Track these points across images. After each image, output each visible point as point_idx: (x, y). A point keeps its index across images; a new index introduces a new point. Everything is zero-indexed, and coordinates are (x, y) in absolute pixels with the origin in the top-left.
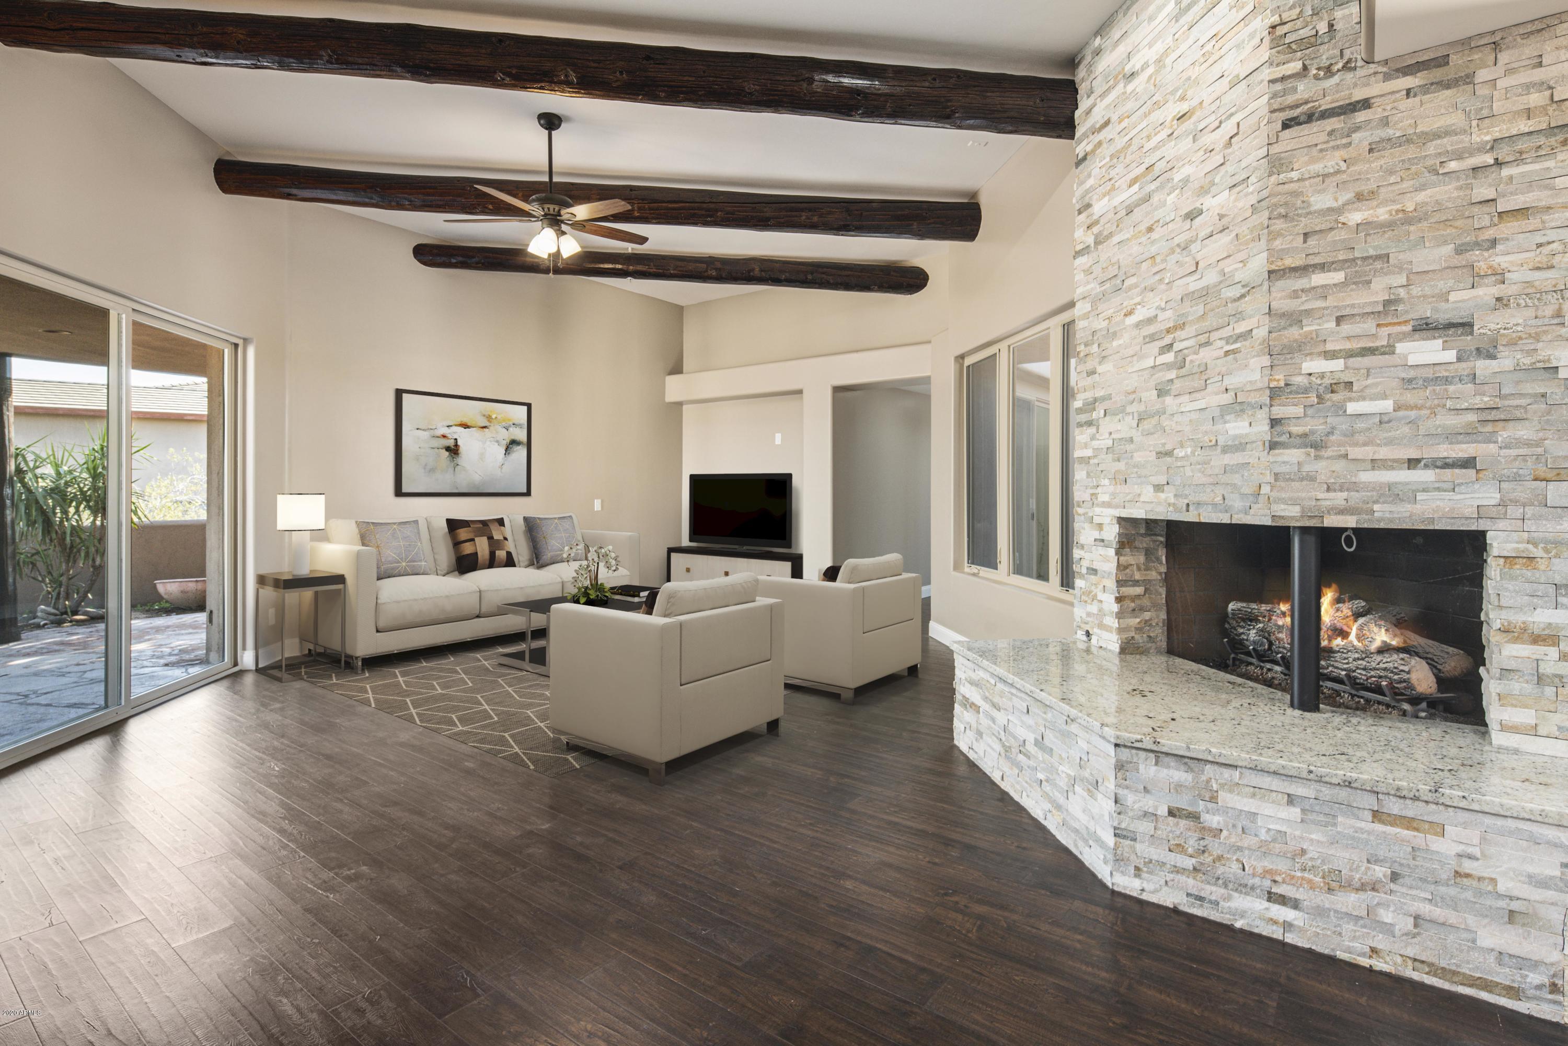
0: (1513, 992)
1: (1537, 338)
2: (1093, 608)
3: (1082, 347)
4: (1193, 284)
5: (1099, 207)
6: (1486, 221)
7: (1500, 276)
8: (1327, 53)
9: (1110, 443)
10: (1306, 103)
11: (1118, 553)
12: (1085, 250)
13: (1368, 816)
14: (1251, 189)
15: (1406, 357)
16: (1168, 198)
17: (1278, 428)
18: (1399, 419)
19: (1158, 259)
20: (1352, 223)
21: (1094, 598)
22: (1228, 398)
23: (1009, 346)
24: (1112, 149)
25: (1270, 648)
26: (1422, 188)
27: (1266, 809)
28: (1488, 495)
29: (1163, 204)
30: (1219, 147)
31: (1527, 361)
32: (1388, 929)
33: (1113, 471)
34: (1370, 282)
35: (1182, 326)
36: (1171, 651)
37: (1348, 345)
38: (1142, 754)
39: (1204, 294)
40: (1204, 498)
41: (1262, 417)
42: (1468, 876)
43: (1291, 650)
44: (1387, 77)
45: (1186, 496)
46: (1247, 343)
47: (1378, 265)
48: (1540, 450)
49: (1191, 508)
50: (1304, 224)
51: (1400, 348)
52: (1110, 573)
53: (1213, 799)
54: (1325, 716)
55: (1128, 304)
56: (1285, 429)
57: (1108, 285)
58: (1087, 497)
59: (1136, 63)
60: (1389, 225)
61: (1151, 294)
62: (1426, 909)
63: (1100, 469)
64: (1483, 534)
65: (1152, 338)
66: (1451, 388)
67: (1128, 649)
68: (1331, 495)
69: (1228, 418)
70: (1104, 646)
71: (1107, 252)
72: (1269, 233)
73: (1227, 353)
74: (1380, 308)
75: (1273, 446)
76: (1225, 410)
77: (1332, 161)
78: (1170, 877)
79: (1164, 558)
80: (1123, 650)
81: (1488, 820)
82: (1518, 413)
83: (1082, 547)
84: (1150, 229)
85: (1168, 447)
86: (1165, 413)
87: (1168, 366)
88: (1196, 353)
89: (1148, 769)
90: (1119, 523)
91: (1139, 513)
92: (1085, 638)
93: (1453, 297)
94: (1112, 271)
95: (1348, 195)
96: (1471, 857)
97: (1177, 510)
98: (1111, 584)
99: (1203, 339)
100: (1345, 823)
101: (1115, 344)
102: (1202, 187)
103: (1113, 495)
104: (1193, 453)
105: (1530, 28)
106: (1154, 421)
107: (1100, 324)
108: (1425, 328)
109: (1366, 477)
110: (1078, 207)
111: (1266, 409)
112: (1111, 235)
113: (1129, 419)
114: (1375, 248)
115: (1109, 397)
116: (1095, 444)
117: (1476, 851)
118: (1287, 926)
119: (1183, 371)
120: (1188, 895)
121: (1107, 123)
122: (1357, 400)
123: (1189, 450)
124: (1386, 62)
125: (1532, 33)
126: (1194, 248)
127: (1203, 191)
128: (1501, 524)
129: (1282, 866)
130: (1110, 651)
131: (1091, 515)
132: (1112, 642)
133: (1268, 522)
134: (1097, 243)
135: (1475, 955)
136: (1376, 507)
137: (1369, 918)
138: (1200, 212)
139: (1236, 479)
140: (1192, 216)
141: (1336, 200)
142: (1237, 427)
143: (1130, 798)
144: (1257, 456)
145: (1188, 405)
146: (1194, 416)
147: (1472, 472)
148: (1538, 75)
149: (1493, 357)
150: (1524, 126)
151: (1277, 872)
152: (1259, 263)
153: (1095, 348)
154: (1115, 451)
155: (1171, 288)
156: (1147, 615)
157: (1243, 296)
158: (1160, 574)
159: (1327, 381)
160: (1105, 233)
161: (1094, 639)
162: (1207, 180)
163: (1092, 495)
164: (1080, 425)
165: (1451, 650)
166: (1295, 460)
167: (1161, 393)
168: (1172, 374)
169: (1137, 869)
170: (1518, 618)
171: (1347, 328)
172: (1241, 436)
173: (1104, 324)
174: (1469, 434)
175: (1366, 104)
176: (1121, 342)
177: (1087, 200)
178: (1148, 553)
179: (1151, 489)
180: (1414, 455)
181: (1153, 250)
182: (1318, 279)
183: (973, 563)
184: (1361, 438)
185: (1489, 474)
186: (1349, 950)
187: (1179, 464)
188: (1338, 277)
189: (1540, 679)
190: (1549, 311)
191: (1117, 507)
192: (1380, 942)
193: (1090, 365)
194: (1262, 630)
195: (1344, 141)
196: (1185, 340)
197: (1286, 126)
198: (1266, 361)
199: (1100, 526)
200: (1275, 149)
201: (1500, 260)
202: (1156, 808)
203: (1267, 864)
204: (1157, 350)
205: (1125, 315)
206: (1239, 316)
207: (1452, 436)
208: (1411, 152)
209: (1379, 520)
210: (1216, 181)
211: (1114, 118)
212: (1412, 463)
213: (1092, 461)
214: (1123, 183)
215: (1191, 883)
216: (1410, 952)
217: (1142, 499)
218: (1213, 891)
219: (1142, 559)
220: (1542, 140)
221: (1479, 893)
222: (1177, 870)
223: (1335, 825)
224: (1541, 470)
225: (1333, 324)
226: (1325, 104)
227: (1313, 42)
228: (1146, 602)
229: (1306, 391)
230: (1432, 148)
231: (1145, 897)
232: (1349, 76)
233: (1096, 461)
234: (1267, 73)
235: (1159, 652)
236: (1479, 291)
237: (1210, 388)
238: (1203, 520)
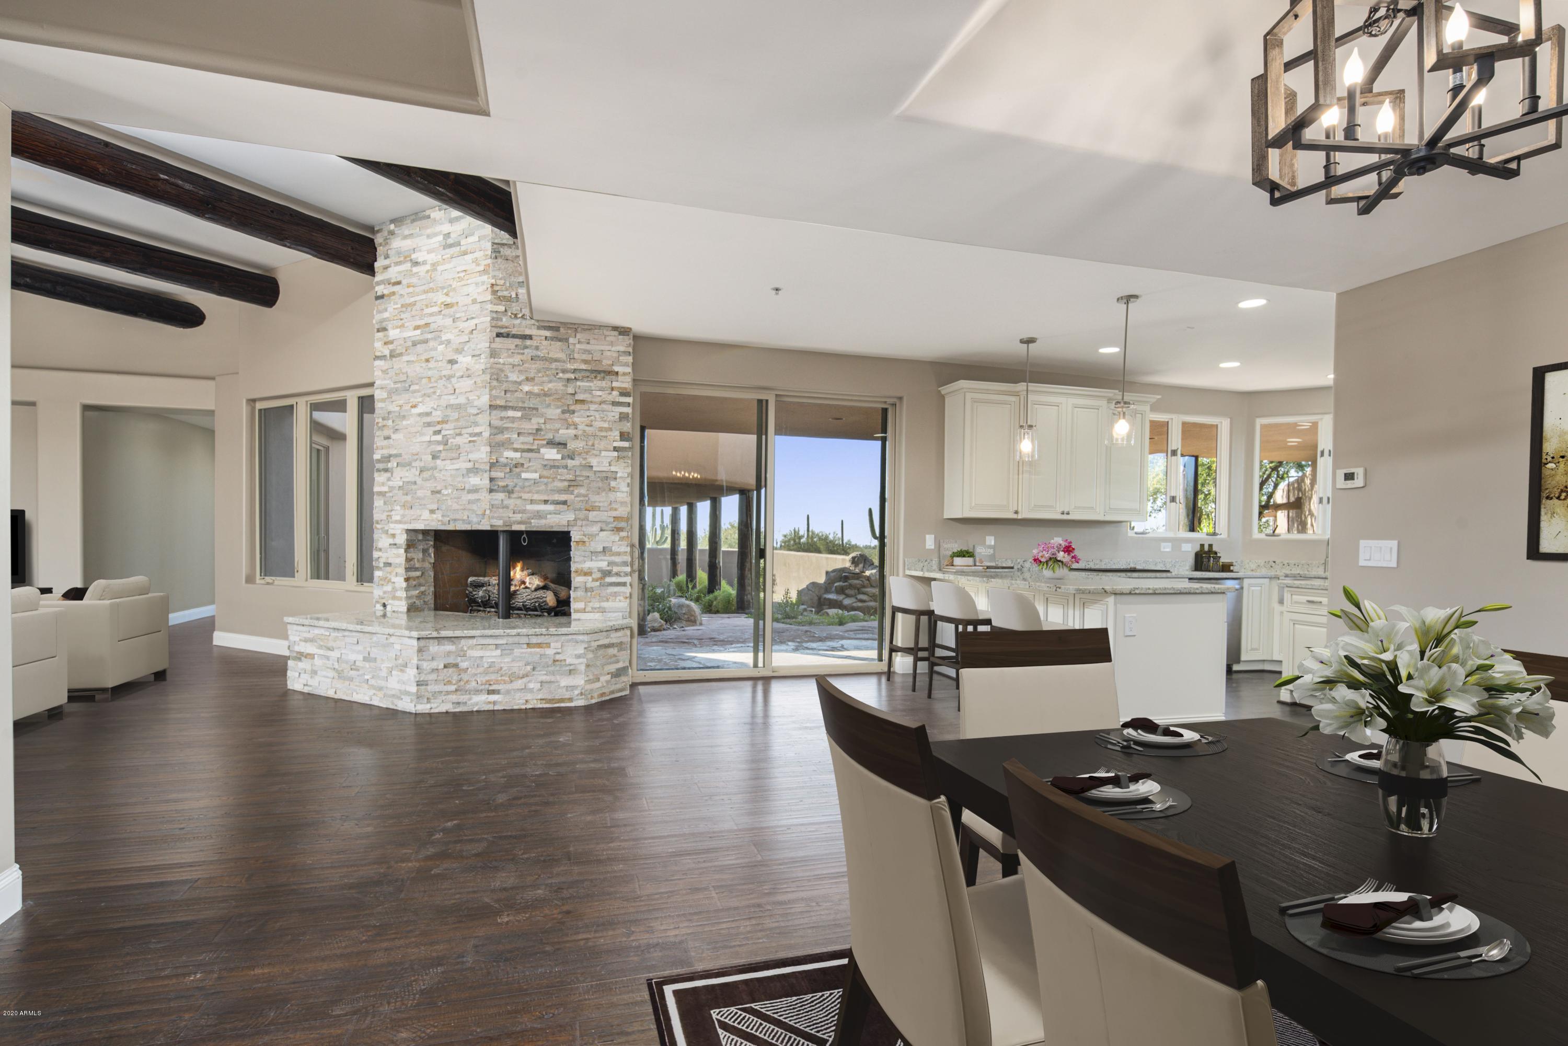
0: (571, 700)
1: (587, 453)
2: (389, 588)
3: (380, 420)
4: (453, 400)
5: (393, 333)
6: (571, 403)
7: (575, 426)
8: (515, 308)
9: (401, 484)
10: (506, 328)
11: (406, 551)
12: (382, 357)
13: (525, 646)
14: (482, 361)
15: (543, 456)
16: (439, 347)
17: (493, 483)
18: (541, 482)
19: (433, 380)
20: (524, 391)
21: (389, 581)
22: (470, 465)
23: (307, 402)
24: (402, 301)
25: (489, 599)
26: (550, 382)
27: (488, 653)
28: (571, 516)
29: (436, 349)
30: (467, 332)
31: (584, 462)
32: (531, 691)
33: (403, 501)
34: (531, 419)
35: (446, 422)
36: (436, 608)
37: (523, 447)
38: (431, 641)
39: (458, 407)
40: (457, 517)
41: (486, 476)
42: (557, 661)
43: (498, 598)
44: (539, 328)
45: (448, 516)
46: (480, 438)
47: (534, 412)
48: (587, 498)
49: (451, 522)
50: (505, 386)
51: (543, 450)
52: (400, 564)
53: (464, 656)
54: (513, 621)
55: (414, 401)
56: (497, 483)
57: (399, 385)
58: (384, 517)
59: (419, 256)
60: (538, 395)
61: (428, 399)
62: (544, 678)
63: (393, 499)
64: (569, 532)
65: (429, 424)
66: (560, 470)
67: (412, 609)
68: (515, 515)
69: (470, 475)
70: (396, 610)
71: (398, 364)
72: (490, 386)
73: (470, 442)
74: (534, 432)
75: (491, 491)
76: (469, 471)
77: (516, 359)
78: (444, 698)
79: (433, 555)
80: (409, 610)
81: (563, 638)
82: (581, 483)
83: (380, 550)
84: (427, 361)
85: (439, 488)
86: (436, 469)
87: (438, 443)
88: (454, 438)
89: (434, 648)
90: (407, 533)
91: (420, 526)
92: (382, 608)
93: (561, 432)
94: (403, 378)
95: (522, 377)
96: (558, 653)
97: (444, 524)
98: (401, 571)
99: (458, 431)
100: (517, 652)
101: (404, 423)
102: (457, 349)
103: (403, 516)
104: (452, 492)
105: (586, 327)
106: (430, 473)
107: (393, 408)
108: (551, 443)
109: (529, 507)
110: (377, 326)
111: (488, 473)
112: (401, 355)
113: (413, 470)
114: (533, 404)
115: (399, 455)
116: (390, 483)
117: (559, 651)
118: (494, 703)
119: (447, 447)
120: (453, 703)
121: (399, 283)
122: (526, 472)
123: (450, 491)
124: (538, 321)
125: (587, 329)
126: (454, 380)
127: (459, 351)
128: (575, 528)
129: (493, 677)
130: (400, 612)
131: (386, 528)
132: (402, 606)
133: (488, 528)
134: (392, 356)
135: (559, 690)
136: (532, 521)
137: (525, 689)
138: (457, 362)
139: (474, 507)
140: (452, 362)
141: (518, 377)
142: (475, 480)
143: (425, 665)
144: (484, 496)
145: (449, 465)
146: (453, 472)
147: (566, 507)
148: (588, 347)
149: (572, 459)
150: (583, 367)
151: (491, 680)
152: (485, 400)
153: (390, 423)
154: (407, 488)
155: (440, 399)
156: (422, 589)
157: (478, 414)
158: (431, 563)
159: (514, 462)
160: (398, 352)
161: (389, 608)
162: (461, 346)
163: (388, 516)
164: (378, 470)
165: (563, 588)
166: (500, 498)
167: (434, 457)
168: (441, 448)
169: (428, 699)
170: (580, 566)
171: (522, 439)
172: (476, 485)
173: (398, 409)
174: (567, 490)
175: (530, 337)
176: (409, 422)
177: (384, 324)
178: (425, 551)
179: (428, 512)
180: (546, 498)
181: (430, 373)
182: (511, 413)
183: (265, 575)
184: (527, 489)
185: (571, 507)
186: (518, 704)
187: (444, 498)
188: (519, 414)
189: (586, 590)
190: (590, 443)
191: (405, 523)
192: (529, 696)
193: (386, 432)
194: (486, 590)
195: (522, 351)
196: (448, 430)
197: (499, 335)
198: (488, 449)
199: (393, 536)
200: (493, 346)
201: (577, 420)
202: (438, 666)
203: (487, 678)
204: (431, 432)
205: (412, 407)
206: (476, 424)
207: (560, 491)
208: (547, 365)
209: (534, 526)
210: (465, 349)
211: (404, 282)
212: (546, 502)
213: (387, 495)
214: (410, 324)
215: (454, 698)
216: (539, 697)
217: (422, 518)
218: (463, 698)
219: (420, 555)
220: (588, 374)
221: (561, 666)
222: (448, 693)
223: (513, 653)
224: (588, 507)
225: (516, 436)
226: (514, 331)
227: (508, 299)
228: (422, 581)
229: (505, 465)
230: (554, 365)
231: (432, 711)
232: (524, 322)
233: (391, 494)
234: (490, 307)
235: (429, 609)
236: (569, 431)
237: (461, 459)
238: (457, 529)
